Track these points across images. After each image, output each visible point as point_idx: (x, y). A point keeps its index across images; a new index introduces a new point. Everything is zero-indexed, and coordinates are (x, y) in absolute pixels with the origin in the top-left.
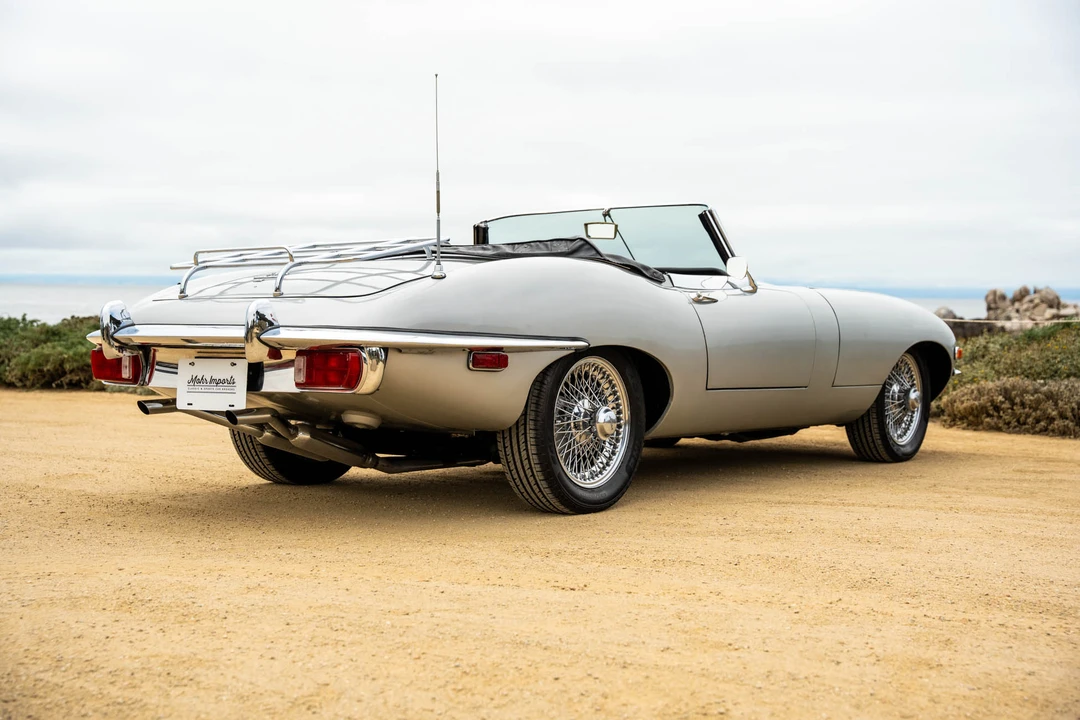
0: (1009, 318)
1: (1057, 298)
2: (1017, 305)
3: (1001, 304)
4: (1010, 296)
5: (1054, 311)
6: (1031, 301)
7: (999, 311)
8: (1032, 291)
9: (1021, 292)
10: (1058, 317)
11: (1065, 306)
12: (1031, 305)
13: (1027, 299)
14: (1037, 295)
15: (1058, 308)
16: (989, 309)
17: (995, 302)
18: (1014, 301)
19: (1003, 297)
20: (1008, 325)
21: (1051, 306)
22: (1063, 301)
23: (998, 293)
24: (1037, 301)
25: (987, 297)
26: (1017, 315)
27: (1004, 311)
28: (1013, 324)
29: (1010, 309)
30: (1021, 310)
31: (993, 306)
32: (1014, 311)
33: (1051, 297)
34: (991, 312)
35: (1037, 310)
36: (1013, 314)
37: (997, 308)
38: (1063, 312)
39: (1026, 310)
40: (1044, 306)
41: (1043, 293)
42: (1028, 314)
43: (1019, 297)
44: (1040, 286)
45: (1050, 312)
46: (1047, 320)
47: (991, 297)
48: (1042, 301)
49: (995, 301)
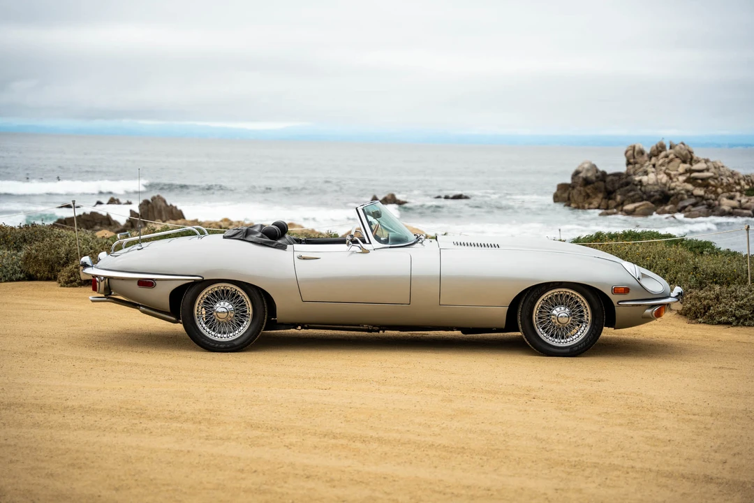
0: (646, 173)
1: (691, 153)
2: (653, 160)
3: (639, 159)
4: (648, 150)
5: (687, 166)
6: (667, 156)
7: (637, 166)
8: (668, 148)
9: (657, 148)
10: (692, 171)
11: (698, 161)
12: (667, 160)
13: (663, 154)
14: (672, 151)
15: (691, 164)
16: (629, 163)
17: (634, 158)
18: (651, 156)
19: (642, 152)
20: (645, 179)
21: (684, 162)
22: (696, 155)
23: (637, 149)
24: (671, 156)
25: (626, 152)
26: (653, 170)
27: (642, 166)
28: (649, 179)
29: (647, 164)
30: (657, 166)
31: (632, 160)
32: (651, 166)
33: (684, 153)
34: (630, 166)
35: (671, 164)
36: (650, 169)
37: (635, 163)
38: (696, 167)
39: (662, 165)
40: (678, 161)
41: (677, 148)
42: (664, 168)
43: (656, 153)
44: (676, 142)
45: (683, 167)
46: (681, 174)
47: (631, 152)
48: (677, 157)
49: (634, 156)
